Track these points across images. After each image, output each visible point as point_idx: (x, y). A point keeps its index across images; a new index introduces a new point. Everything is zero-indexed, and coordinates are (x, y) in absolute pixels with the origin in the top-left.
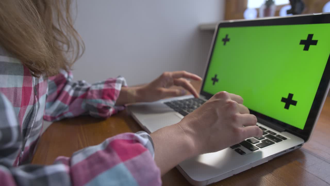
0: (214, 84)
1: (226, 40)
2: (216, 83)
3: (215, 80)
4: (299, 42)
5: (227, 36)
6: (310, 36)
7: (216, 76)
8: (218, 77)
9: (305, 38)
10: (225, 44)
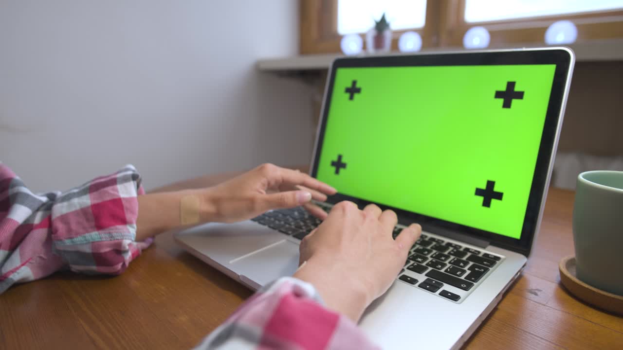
0: (337, 172)
1: (353, 91)
2: (342, 171)
3: (339, 165)
4: (494, 94)
5: (354, 83)
6: (511, 85)
7: (340, 157)
8: (344, 160)
9: (503, 88)
10: (351, 98)
